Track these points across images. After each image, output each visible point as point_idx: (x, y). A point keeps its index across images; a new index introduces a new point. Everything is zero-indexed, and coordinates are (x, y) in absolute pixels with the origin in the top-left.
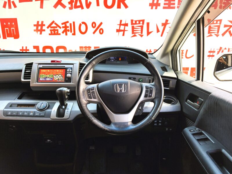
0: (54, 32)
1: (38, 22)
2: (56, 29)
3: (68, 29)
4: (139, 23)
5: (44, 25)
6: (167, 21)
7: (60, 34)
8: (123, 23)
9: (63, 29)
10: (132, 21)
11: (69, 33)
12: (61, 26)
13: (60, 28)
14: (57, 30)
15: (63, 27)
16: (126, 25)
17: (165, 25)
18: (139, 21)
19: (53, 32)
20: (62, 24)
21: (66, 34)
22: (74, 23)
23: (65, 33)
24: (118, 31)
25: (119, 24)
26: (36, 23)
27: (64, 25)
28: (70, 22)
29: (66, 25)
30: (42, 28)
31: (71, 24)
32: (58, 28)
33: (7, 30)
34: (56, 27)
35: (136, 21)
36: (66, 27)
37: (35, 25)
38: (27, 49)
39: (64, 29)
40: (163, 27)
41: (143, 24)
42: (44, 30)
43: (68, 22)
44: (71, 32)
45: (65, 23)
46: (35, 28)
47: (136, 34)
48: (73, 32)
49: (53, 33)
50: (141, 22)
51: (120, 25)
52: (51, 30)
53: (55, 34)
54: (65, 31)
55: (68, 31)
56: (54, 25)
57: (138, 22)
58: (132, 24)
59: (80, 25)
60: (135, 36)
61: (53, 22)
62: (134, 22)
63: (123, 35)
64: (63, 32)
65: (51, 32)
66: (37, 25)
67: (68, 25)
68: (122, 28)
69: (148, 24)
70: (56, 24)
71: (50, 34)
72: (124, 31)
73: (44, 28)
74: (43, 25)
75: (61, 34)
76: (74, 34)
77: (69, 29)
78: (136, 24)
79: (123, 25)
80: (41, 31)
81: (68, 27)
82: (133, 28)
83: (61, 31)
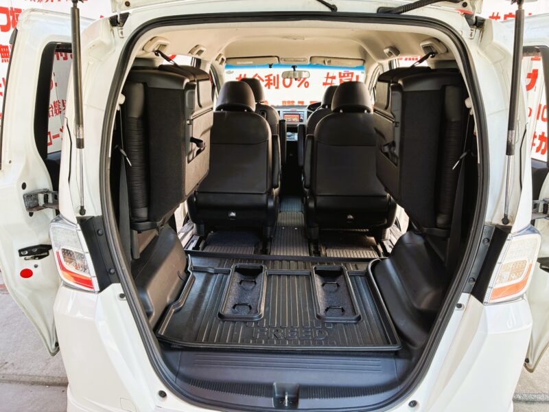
1: (241, 75)
4: (348, 76)
8: (330, 75)
9: (266, 83)
11: (272, 87)
12: (264, 79)
13: (263, 81)
21: (269, 88)
27: (267, 78)
31: (274, 77)
36: (269, 80)
41: (352, 76)
43: (271, 75)
45: (268, 76)
48: (276, 85)
50: (350, 75)
51: (328, 77)
55: (271, 84)
57: (346, 75)
58: (340, 76)
61: (257, 75)
62: (342, 75)
64: (266, 86)
67: (272, 78)
70: (259, 77)
76: (277, 88)
77: (272, 82)
78: (344, 76)
79: (330, 78)
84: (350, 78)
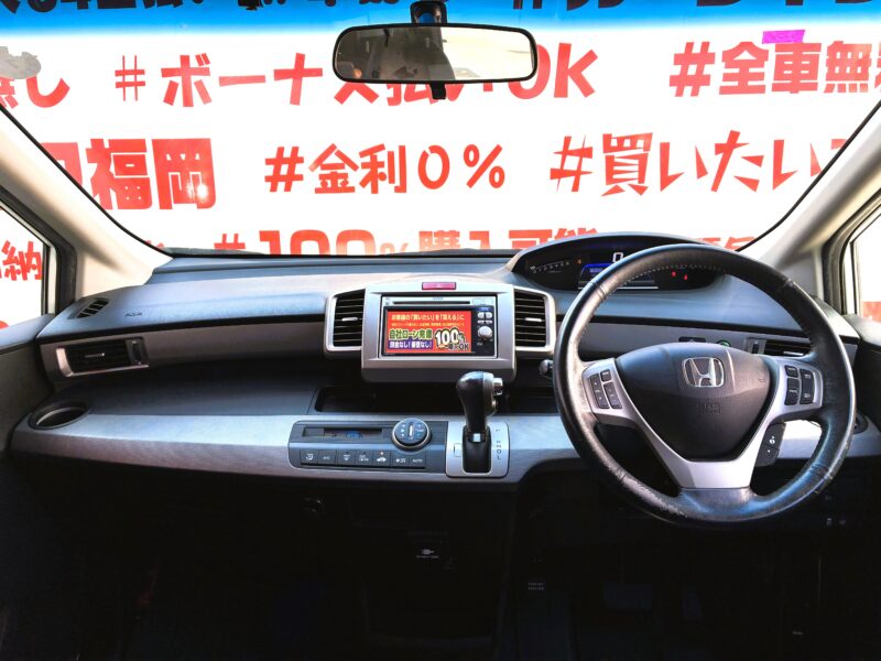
0: (334, 183)
1: (281, 150)
2: (340, 171)
3: (380, 170)
4: (633, 147)
5: (301, 160)
6: (734, 135)
7: (352, 190)
8: (574, 145)
9: (364, 172)
10: (607, 138)
11: (383, 185)
12: (358, 161)
13: (355, 167)
14: (345, 176)
15: (365, 166)
16: (586, 153)
17: (726, 149)
18: (634, 139)
19: (329, 182)
20: (363, 154)
21: (375, 190)
22: (402, 150)
23: (369, 186)
24: (557, 174)
25: (561, 149)
26: (273, 155)
27: (367, 159)
28: (388, 148)
29: (374, 158)
30: (291, 169)
31: (391, 155)
32: (348, 169)
33: (175, 178)
34: (342, 167)
35: (621, 140)
37: (269, 162)
38: (240, 241)
39: (367, 171)
40: (720, 156)
41: (647, 148)
42: (300, 178)
43: (381, 148)
44: (392, 181)
45: (371, 152)
46: (270, 170)
47: (621, 185)
48: (397, 183)
49: (329, 185)
50: (640, 143)
51: (566, 152)
52: (322, 177)
53: (335, 190)
54: (372, 180)
55: (382, 177)
56: (333, 159)
57: (627, 143)
58: (607, 147)
59: (424, 157)
60: (617, 190)
61: (333, 147)
62: (614, 143)
63: (575, 188)
64: (363, 183)
65: (324, 184)
66: (277, 161)
67: (382, 156)
68: (571, 163)
69: (665, 148)
70: (340, 155)
71: (318, 191)
72: (577, 174)
73: (299, 169)
74: (295, 159)
75: (358, 188)
76: (402, 189)
77: (385, 170)
78: (620, 148)
80: (291, 178)
81: (382, 164)
82: (610, 163)
83: (355, 178)
84: (640, 152)
